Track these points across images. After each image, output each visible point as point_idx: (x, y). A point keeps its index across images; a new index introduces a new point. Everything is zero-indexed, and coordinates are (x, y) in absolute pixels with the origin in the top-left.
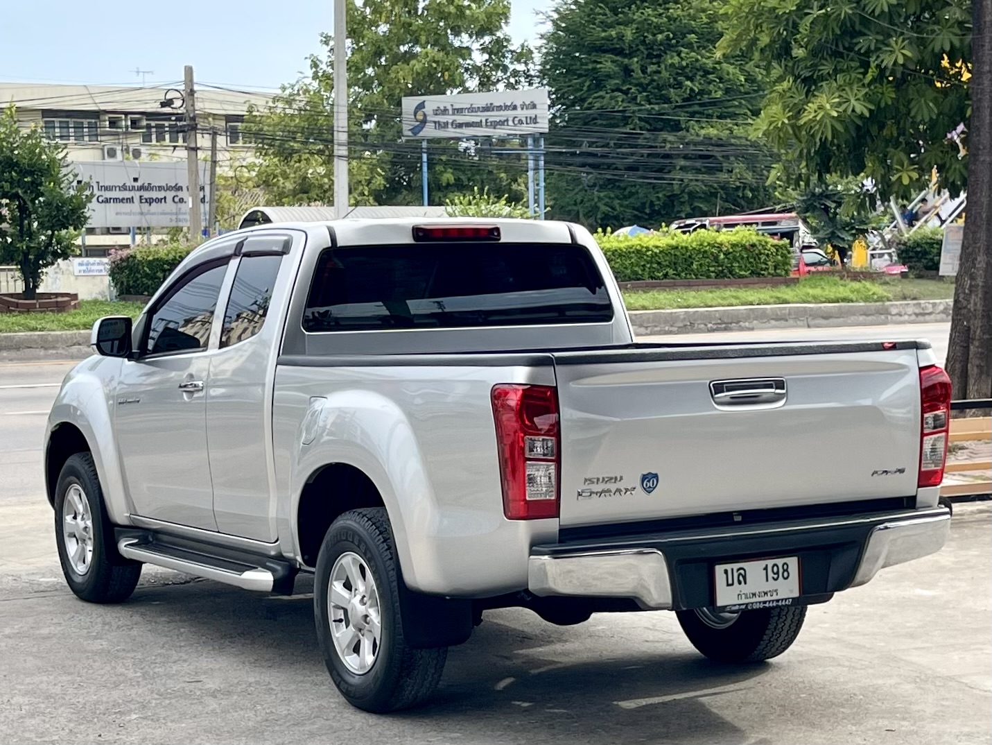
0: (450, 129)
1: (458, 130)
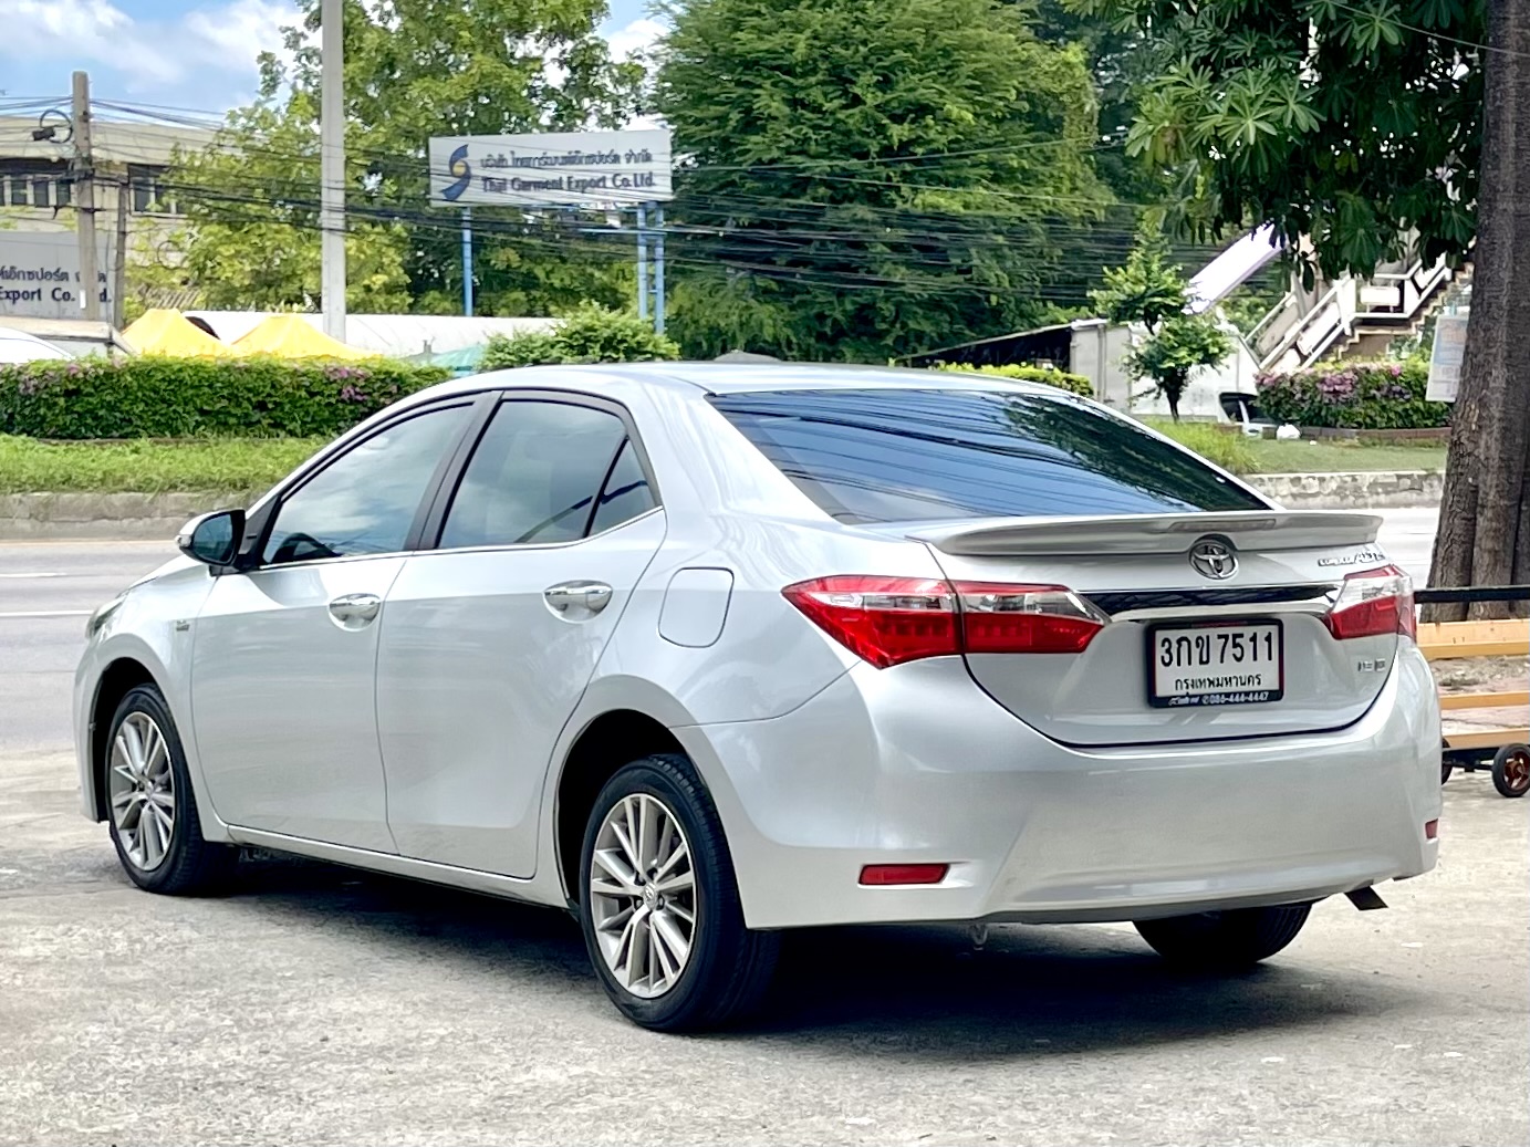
0: (510, 191)
1: (522, 193)
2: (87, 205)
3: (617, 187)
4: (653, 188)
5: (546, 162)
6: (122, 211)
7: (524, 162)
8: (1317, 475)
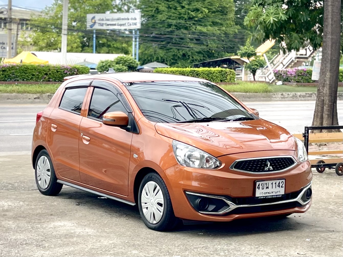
0: (104, 26)
1: (107, 26)
2: (10, 28)
3: (129, 26)
4: (136, 26)
5: (113, 20)
6: (18, 29)
7: (108, 20)
8: (287, 93)
